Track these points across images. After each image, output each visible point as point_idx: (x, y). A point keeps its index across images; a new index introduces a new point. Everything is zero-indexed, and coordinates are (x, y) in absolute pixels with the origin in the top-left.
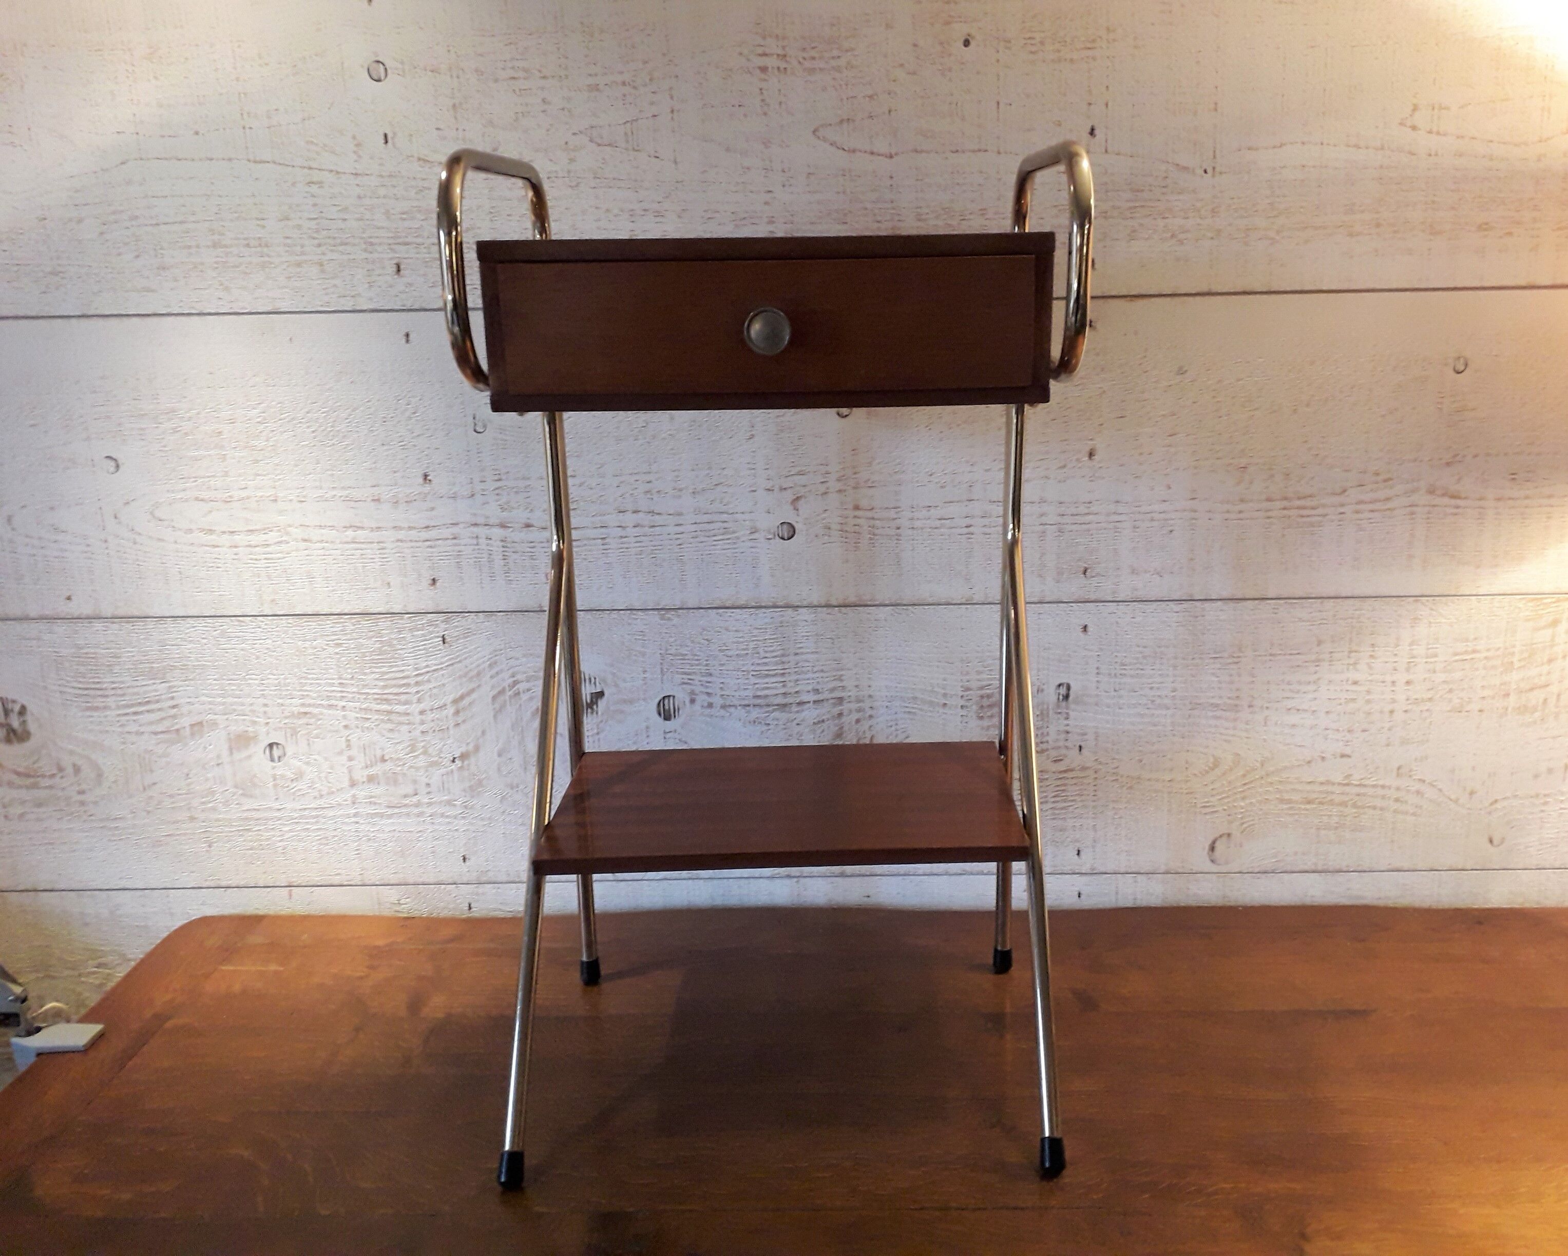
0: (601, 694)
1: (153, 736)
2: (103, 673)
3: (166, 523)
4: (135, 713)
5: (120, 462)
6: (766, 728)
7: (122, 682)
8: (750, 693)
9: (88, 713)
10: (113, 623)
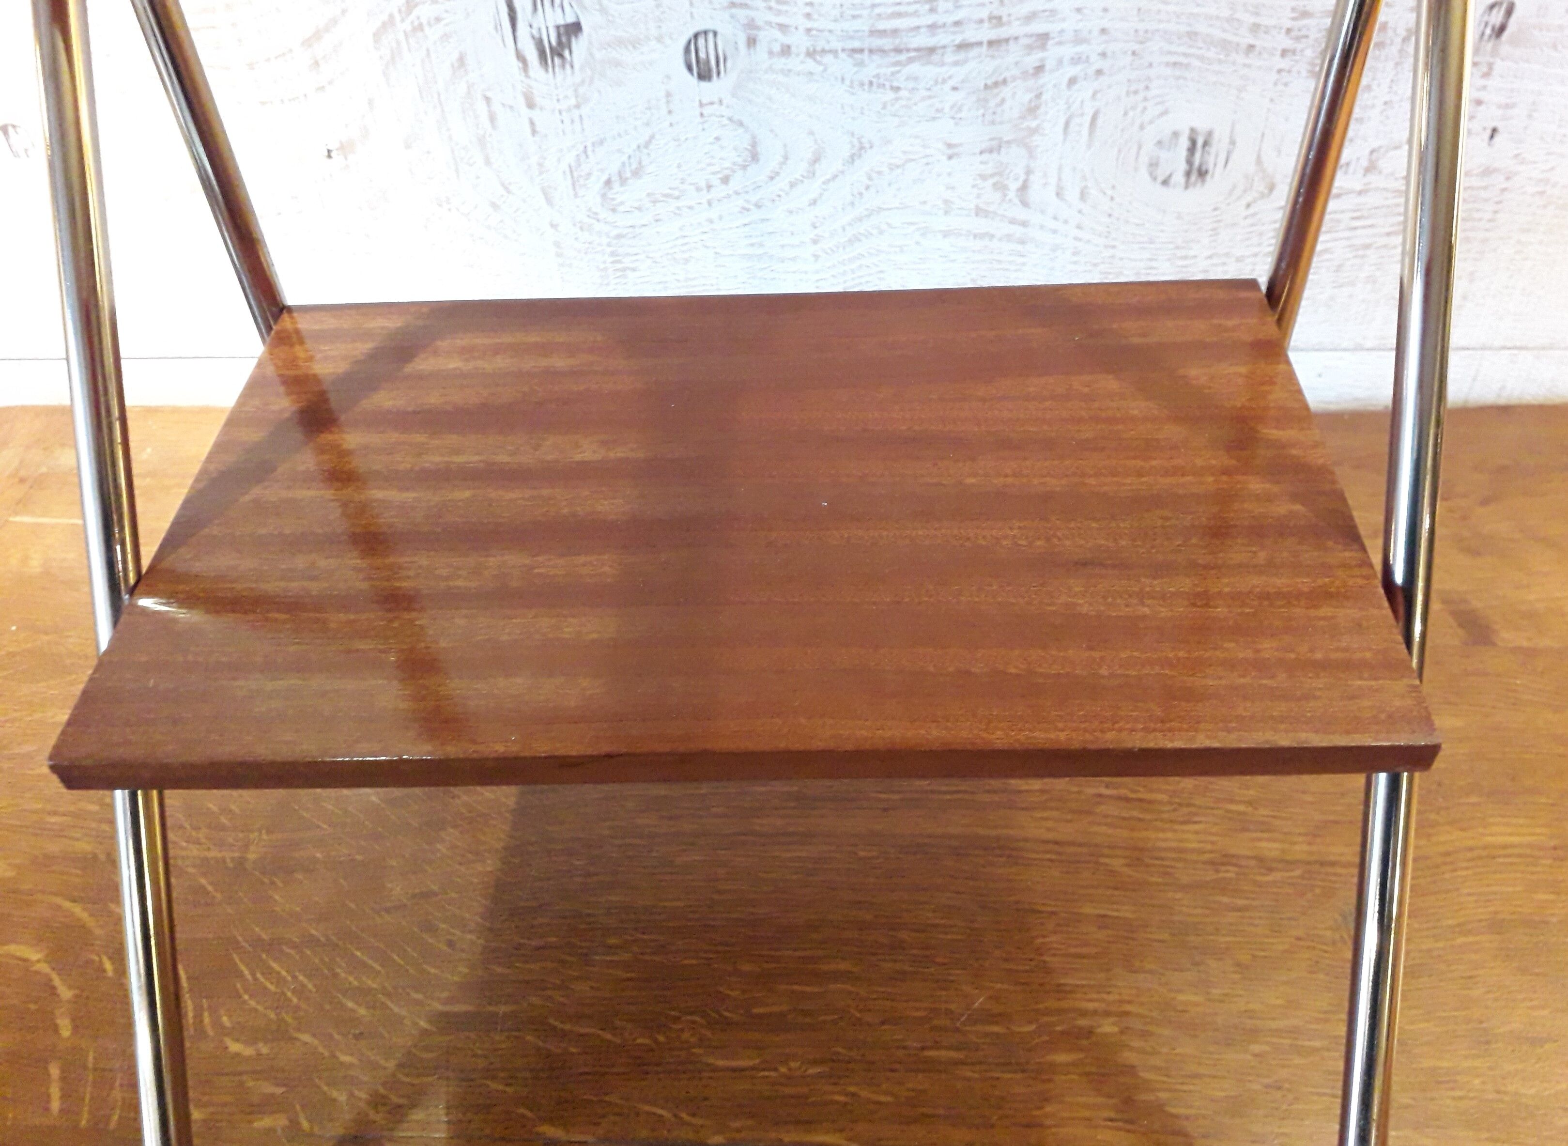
0: (575, 28)
6: (891, 95)
8: (862, 25)
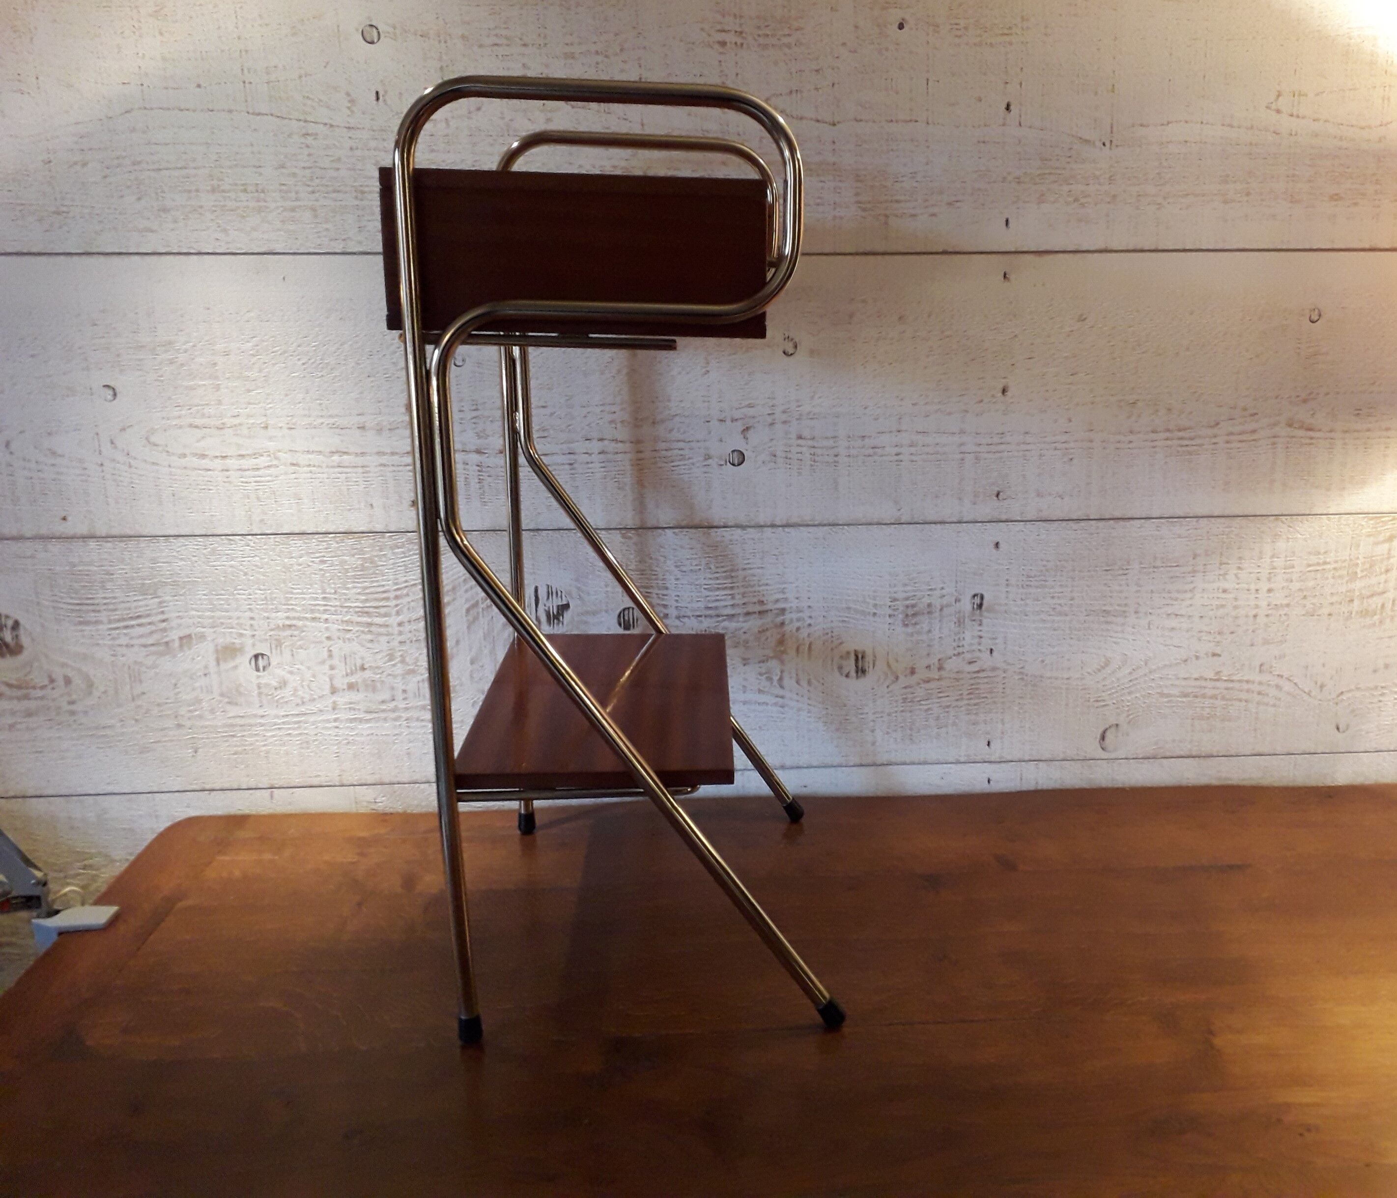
0: (566, 607)
1: (143, 649)
2: (95, 590)
3: (160, 448)
4: (126, 627)
5: (117, 390)
7: (115, 598)
8: (701, 605)
9: (80, 628)
10: (107, 542)
